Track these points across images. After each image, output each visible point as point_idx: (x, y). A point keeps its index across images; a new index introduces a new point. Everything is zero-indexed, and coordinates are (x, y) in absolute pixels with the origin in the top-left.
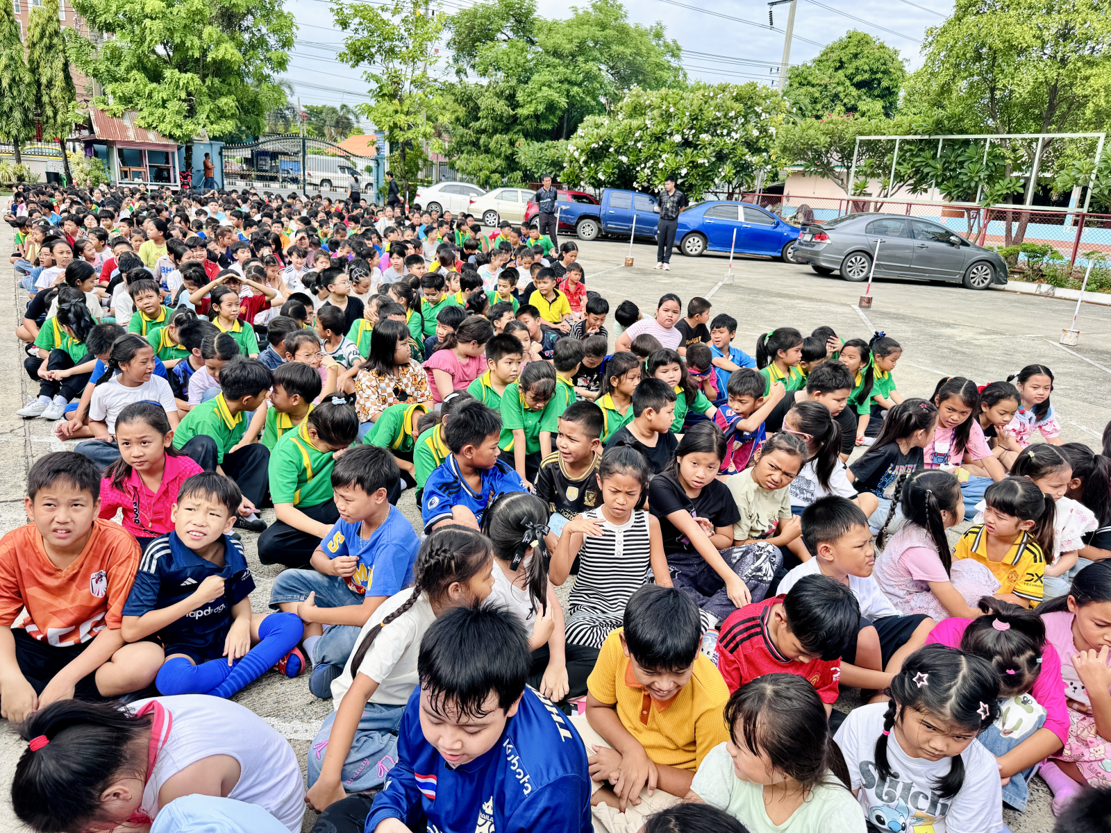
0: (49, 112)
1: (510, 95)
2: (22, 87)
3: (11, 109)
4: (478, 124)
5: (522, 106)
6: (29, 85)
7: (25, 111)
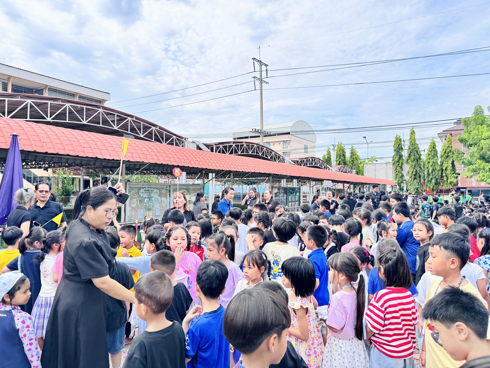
0: (445, 179)
2: (436, 172)
3: (432, 179)
6: (439, 170)
7: (437, 179)
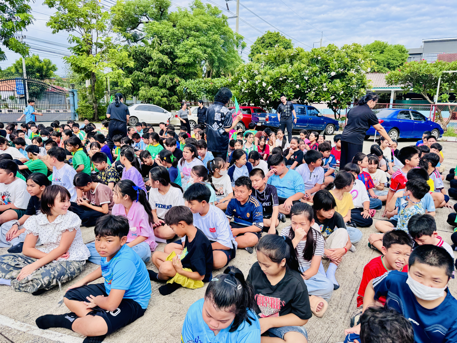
1: (171, 52)
4: (147, 69)
5: (179, 58)
